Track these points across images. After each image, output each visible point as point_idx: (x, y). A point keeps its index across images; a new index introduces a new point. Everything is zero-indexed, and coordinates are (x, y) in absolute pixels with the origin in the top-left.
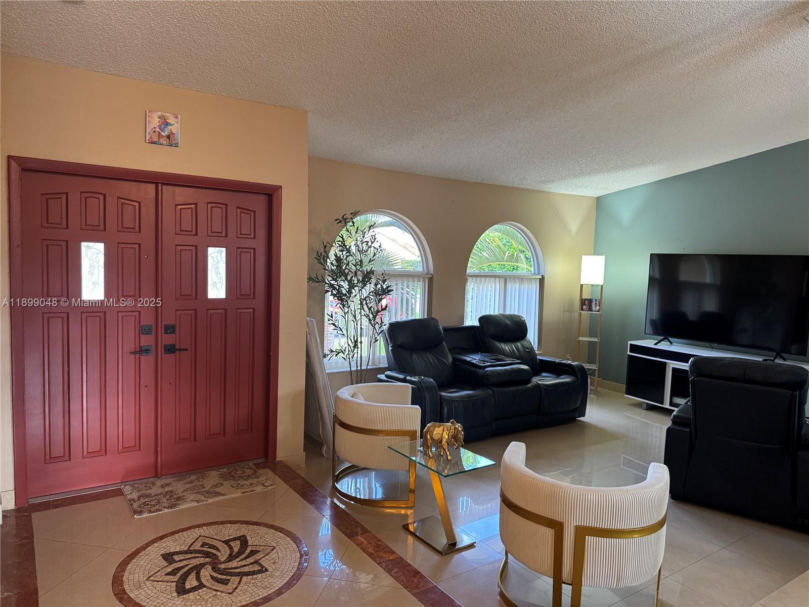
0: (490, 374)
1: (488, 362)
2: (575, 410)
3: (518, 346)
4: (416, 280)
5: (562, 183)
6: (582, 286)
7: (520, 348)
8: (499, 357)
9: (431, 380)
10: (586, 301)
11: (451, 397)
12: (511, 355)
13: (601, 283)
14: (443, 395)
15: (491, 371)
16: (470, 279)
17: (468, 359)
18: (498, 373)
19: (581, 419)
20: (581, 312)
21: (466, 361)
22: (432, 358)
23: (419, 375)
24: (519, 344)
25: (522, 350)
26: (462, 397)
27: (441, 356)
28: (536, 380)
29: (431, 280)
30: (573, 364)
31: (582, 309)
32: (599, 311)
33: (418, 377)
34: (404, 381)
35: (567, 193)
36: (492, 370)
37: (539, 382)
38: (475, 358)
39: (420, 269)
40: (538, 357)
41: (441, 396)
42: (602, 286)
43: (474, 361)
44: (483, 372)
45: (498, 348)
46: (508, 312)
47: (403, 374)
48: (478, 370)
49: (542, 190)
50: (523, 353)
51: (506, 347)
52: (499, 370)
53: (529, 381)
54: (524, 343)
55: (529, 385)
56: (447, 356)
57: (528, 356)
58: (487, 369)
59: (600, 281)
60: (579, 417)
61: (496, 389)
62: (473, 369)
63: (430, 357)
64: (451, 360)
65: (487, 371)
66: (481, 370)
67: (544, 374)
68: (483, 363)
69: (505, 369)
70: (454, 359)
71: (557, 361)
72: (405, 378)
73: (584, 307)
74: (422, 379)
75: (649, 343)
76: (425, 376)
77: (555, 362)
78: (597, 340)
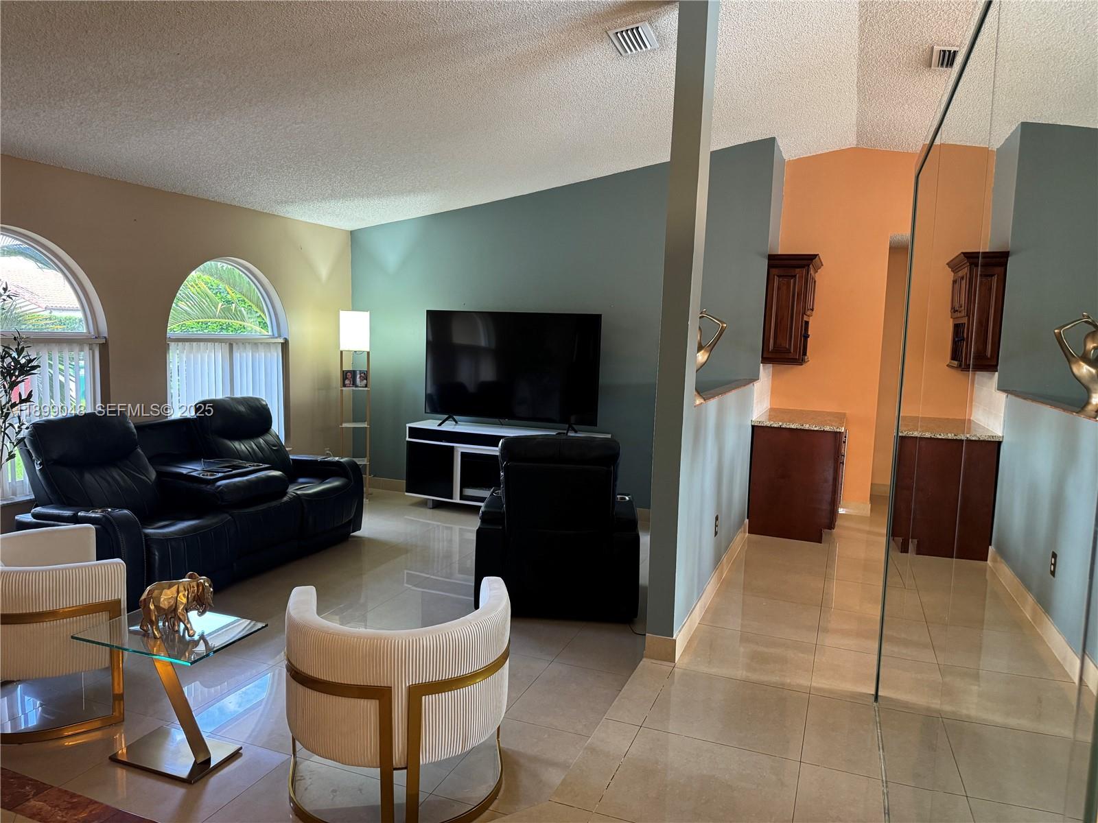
0: (225, 490)
1: (218, 472)
2: (349, 523)
3: (260, 443)
4: (77, 348)
5: (305, 206)
6: (341, 352)
7: (263, 446)
8: (235, 463)
9: (126, 511)
10: (348, 374)
11: (164, 534)
12: (251, 457)
13: (368, 350)
14: (151, 533)
15: (226, 486)
16: (172, 345)
17: (184, 471)
18: (236, 487)
19: (357, 533)
20: (344, 389)
21: (182, 474)
22: (119, 475)
23: (102, 506)
24: (261, 441)
25: (266, 449)
26: (183, 531)
27: (137, 473)
28: (293, 490)
29: (104, 348)
30: (341, 460)
31: (344, 385)
32: (366, 386)
33: (100, 511)
34: (75, 520)
35: (311, 221)
36: (228, 483)
37: (299, 492)
38: (194, 469)
39: (83, 329)
40: (291, 457)
41: (146, 535)
42: (368, 353)
43: (194, 474)
44: (213, 488)
45: (229, 449)
46: (238, 395)
47: (70, 508)
48: (203, 486)
49: (276, 213)
50: (268, 452)
51: (241, 446)
52: (239, 482)
53: (285, 493)
54: (268, 437)
55: (285, 499)
56: (147, 470)
57: (276, 457)
58: (219, 483)
59: (365, 347)
60: (353, 532)
61: (236, 512)
62: (196, 485)
63: (116, 474)
64: (153, 475)
65: (219, 486)
66: (209, 487)
67: (301, 480)
68: (211, 475)
69: (247, 480)
70: (159, 474)
71: (319, 458)
72: (75, 515)
73: (347, 382)
74: (109, 513)
75: (431, 424)
76: (114, 507)
77: (317, 461)
78: (366, 426)
